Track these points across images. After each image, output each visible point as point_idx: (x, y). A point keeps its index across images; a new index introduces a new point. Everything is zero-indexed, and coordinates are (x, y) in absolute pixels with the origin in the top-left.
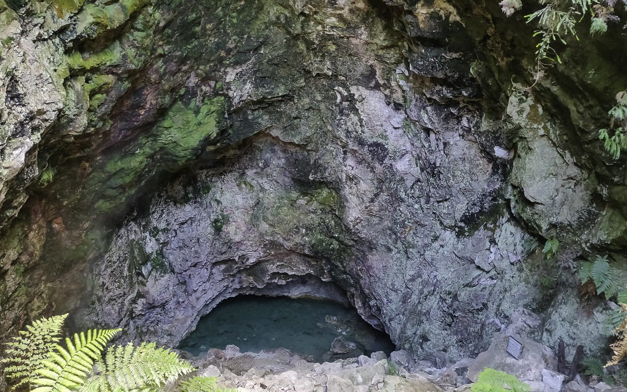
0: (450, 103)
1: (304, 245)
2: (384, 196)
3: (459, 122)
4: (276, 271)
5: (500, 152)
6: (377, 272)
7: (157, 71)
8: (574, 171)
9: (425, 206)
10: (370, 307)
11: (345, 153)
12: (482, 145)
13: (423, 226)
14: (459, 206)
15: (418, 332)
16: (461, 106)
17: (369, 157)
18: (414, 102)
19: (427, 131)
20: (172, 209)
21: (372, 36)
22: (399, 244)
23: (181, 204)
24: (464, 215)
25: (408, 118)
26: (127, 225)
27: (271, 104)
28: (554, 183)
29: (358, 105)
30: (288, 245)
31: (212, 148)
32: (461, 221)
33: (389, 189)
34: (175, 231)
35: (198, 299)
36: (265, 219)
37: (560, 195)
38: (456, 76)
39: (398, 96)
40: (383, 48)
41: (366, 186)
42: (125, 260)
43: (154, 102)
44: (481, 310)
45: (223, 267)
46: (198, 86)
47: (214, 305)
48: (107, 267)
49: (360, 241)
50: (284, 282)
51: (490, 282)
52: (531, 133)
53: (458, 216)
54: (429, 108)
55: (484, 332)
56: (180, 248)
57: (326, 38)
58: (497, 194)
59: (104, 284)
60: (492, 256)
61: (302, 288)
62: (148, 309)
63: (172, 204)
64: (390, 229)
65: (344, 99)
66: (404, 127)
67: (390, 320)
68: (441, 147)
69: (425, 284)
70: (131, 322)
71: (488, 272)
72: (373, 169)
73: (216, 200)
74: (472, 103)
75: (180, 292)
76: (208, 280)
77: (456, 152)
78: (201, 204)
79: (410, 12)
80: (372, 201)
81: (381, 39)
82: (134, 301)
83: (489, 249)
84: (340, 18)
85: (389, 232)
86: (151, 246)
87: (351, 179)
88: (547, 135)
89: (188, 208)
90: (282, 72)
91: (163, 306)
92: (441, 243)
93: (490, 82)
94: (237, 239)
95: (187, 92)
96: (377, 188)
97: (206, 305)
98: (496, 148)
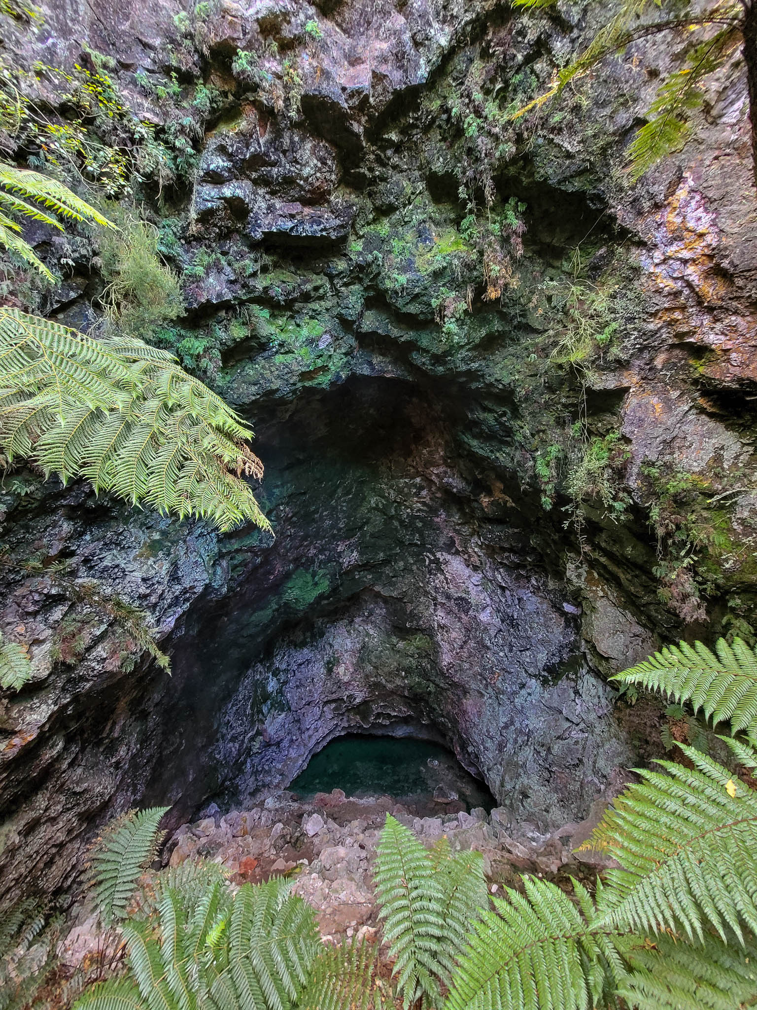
0: (518, 566)
1: (404, 688)
2: (472, 644)
3: (529, 581)
4: (379, 710)
5: (568, 608)
6: (472, 717)
7: (285, 547)
8: (638, 629)
9: (509, 655)
10: (469, 754)
11: (435, 605)
12: (552, 601)
13: (510, 673)
14: (540, 656)
15: (517, 787)
16: (529, 568)
17: (455, 609)
18: (488, 565)
19: (503, 589)
20: (292, 652)
21: (448, 515)
22: (490, 690)
23: (300, 648)
24: (546, 665)
25: (485, 577)
26: (254, 666)
27: (374, 566)
28: (621, 639)
29: (443, 566)
30: (389, 686)
31: (326, 602)
32: (544, 670)
33: (475, 637)
34: (294, 671)
35: (310, 737)
36: (370, 661)
37: (631, 651)
38: (520, 545)
39: (475, 560)
40: (459, 524)
41: (456, 635)
42: (249, 698)
43: (281, 569)
44: (577, 765)
45: (333, 705)
46: (315, 555)
47: (325, 743)
48: (233, 705)
49: (455, 685)
50: (388, 722)
51: (581, 735)
52: (592, 594)
53: (540, 665)
54: (501, 570)
55: (584, 792)
56: (297, 687)
57: (413, 518)
58: (574, 647)
59: (229, 721)
60: (578, 707)
61: (405, 727)
62: (265, 747)
63: (293, 647)
64: (481, 675)
65: (431, 561)
66: (482, 584)
67: (489, 770)
68: (516, 602)
69: (520, 732)
70: (249, 760)
71: (577, 725)
72: (460, 619)
73: (329, 644)
74: (538, 566)
75: (295, 730)
76: (320, 718)
77: (530, 607)
78: (317, 648)
79: (476, 501)
80: (462, 647)
81: (456, 518)
82: (252, 739)
83: (574, 701)
84: (424, 504)
85: (479, 677)
86: (272, 685)
87: (442, 628)
88: (606, 596)
89: (306, 651)
90: (381, 542)
91: (278, 744)
92: (529, 691)
93: (548, 551)
94: (346, 679)
95: (307, 560)
96: (465, 636)
97: (318, 743)
98: (565, 604)
